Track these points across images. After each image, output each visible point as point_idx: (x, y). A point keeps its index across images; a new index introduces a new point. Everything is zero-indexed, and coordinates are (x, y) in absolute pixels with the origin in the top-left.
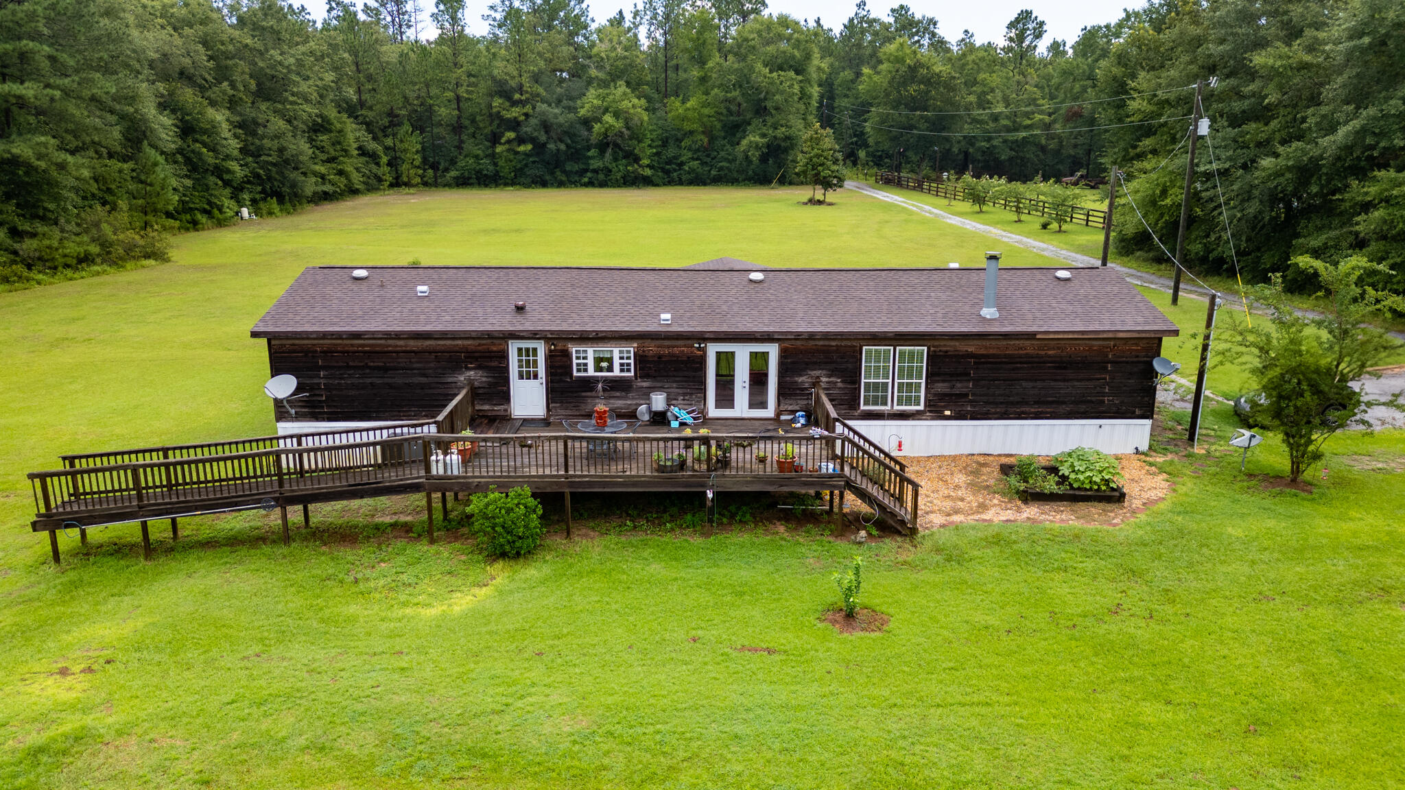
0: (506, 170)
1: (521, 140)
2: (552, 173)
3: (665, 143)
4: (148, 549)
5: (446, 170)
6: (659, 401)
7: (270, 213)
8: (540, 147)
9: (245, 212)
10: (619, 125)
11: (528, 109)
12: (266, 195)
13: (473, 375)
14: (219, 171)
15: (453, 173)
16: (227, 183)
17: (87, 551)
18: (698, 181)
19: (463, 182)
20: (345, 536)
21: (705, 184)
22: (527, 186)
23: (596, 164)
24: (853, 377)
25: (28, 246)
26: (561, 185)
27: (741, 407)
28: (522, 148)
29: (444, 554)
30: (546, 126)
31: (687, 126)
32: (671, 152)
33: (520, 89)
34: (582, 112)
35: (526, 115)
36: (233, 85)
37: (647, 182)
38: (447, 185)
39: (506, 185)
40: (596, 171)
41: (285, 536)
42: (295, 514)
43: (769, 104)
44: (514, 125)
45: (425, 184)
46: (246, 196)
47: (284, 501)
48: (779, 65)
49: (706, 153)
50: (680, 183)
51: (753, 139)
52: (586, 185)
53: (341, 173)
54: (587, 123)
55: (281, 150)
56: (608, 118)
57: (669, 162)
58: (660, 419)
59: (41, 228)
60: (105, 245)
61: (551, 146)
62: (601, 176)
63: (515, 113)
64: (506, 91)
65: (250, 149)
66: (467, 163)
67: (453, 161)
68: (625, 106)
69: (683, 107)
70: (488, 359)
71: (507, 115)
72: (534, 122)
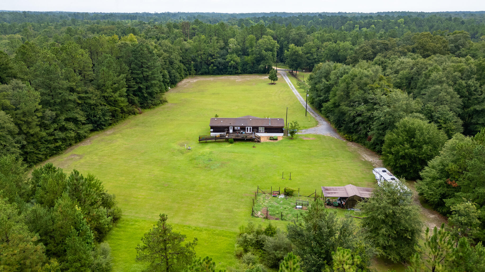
0: (211, 72)
1: (214, 66)
2: (220, 72)
3: (244, 65)
5: (199, 71)
6: (242, 131)
7: (174, 87)
8: (218, 67)
9: (169, 88)
10: (234, 63)
11: (216, 60)
12: (169, 84)
13: (227, 129)
14: (166, 82)
15: (200, 72)
18: (251, 73)
19: (202, 74)
20: (219, 142)
21: (252, 73)
22: (215, 75)
23: (229, 70)
24: (258, 130)
25: (153, 103)
26: (222, 74)
27: (249, 132)
28: (214, 68)
30: (219, 63)
31: (249, 62)
32: (245, 67)
33: (214, 55)
34: (227, 60)
37: (240, 73)
38: (199, 75)
39: (211, 74)
41: (214, 142)
43: (265, 58)
44: (213, 63)
45: (195, 74)
48: (267, 50)
49: (252, 67)
50: (247, 73)
51: (261, 66)
52: (227, 74)
54: (228, 62)
55: (174, 76)
56: (232, 62)
57: (245, 69)
58: (242, 133)
60: (161, 101)
61: (220, 67)
63: (213, 60)
64: (211, 56)
65: (170, 77)
66: (203, 70)
67: (200, 70)
68: (236, 59)
69: (248, 58)
70: (228, 128)
71: (211, 61)
72: (217, 62)
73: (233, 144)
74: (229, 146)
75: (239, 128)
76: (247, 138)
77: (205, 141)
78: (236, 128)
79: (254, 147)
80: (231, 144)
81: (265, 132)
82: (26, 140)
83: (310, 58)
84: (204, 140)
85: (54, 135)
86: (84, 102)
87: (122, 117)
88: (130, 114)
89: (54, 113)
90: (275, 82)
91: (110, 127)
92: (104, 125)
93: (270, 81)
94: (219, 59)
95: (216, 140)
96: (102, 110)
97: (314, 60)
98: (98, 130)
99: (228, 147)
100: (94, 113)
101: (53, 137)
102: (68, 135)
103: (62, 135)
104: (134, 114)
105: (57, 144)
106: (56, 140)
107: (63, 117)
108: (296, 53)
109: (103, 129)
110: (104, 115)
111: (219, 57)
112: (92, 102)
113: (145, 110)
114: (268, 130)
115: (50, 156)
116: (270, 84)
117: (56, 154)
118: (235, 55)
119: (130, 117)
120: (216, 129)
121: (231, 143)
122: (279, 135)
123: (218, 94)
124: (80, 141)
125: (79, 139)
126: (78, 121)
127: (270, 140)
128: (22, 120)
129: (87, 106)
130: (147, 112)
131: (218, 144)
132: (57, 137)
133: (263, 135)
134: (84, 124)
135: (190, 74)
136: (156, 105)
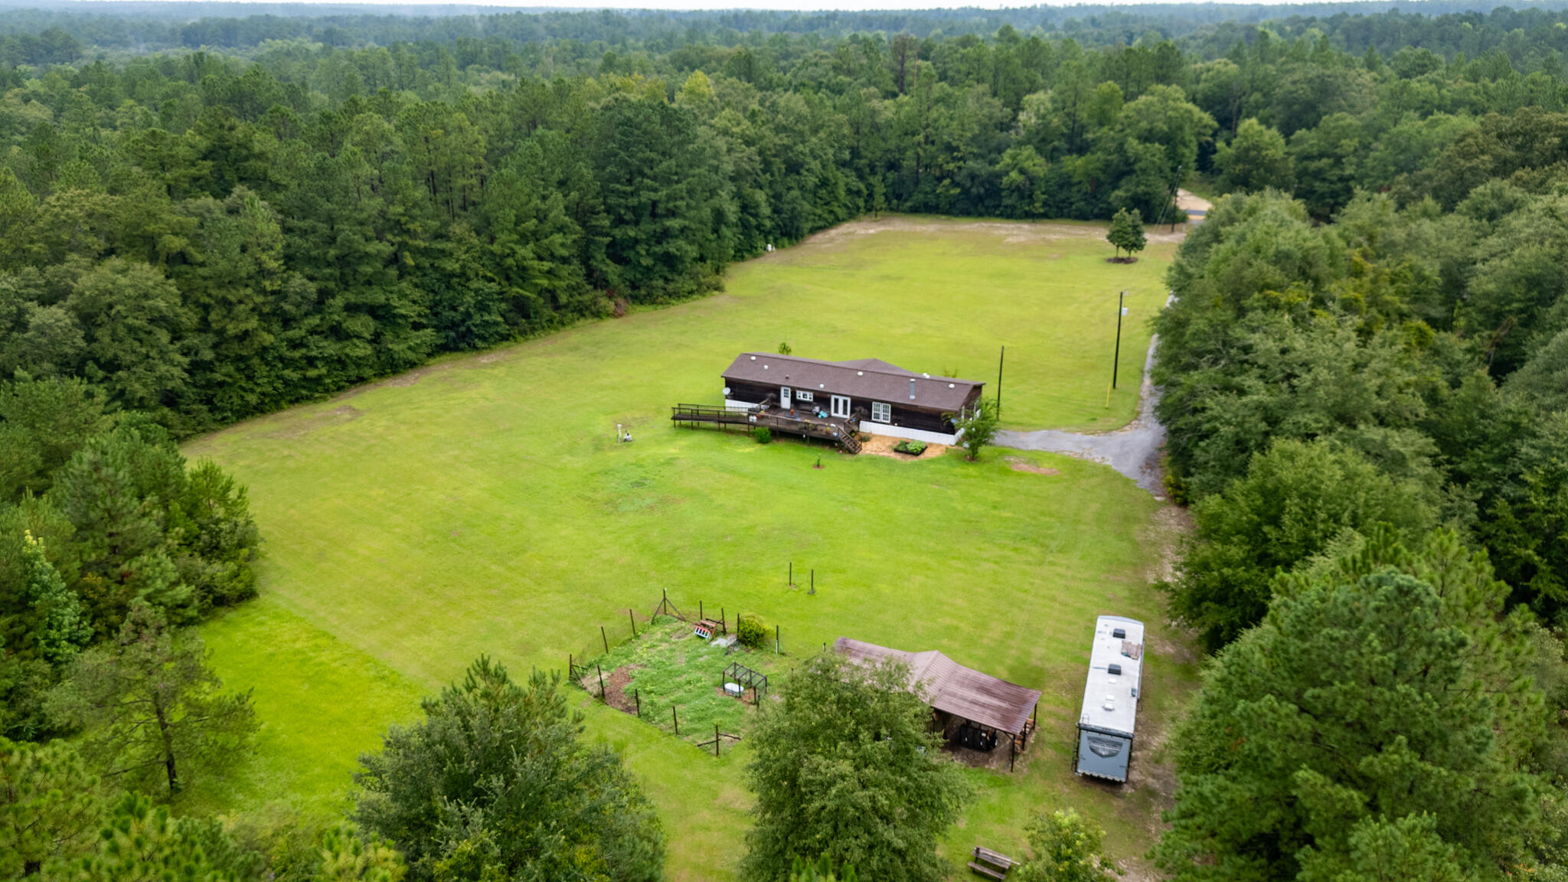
0: (943, 204)
1: (954, 185)
2: (976, 206)
3: (1060, 187)
4: (692, 428)
5: (906, 200)
6: (817, 409)
7: (783, 247)
8: (966, 192)
9: (769, 247)
10: (1022, 179)
11: (961, 163)
12: (783, 235)
13: (772, 394)
14: (758, 227)
15: (909, 204)
16: (761, 232)
17: (681, 426)
18: (1082, 217)
19: (915, 210)
20: (731, 432)
21: (1087, 219)
22: (956, 215)
23: (1007, 202)
24: (870, 410)
25: (671, 287)
26: (980, 215)
27: (839, 414)
28: (952, 192)
29: (749, 440)
30: (973, 177)
31: (1077, 179)
32: (1062, 195)
33: (958, 148)
34: (999, 167)
35: (960, 168)
36: (772, 175)
37: (1045, 216)
38: (904, 212)
39: (945, 213)
40: (1006, 207)
41: (719, 430)
42: (722, 425)
43: (1137, 167)
44: (950, 174)
45: (892, 210)
46: (771, 238)
47: (720, 422)
48: (1147, 137)
49: (1090, 198)
50: (1068, 217)
52: (998, 216)
53: (831, 212)
54: (999, 176)
55: (794, 209)
56: (1014, 174)
57: (1063, 201)
58: (817, 414)
59: (676, 277)
60: (700, 285)
61: (975, 190)
62: (1009, 211)
63: (951, 166)
64: (950, 148)
65: (776, 211)
66: (918, 197)
67: (910, 195)
68: (1028, 165)
69: (1074, 164)
70: (776, 390)
71: (946, 167)
72: (964, 172)
73: (765, 447)
74: (747, 450)
75: (809, 397)
76: (814, 434)
77: (688, 422)
78: (800, 395)
79: (818, 466)
80: (758, 447)
81: (892, 423)
82: (215, 347)
83: (1328, 175)
84: (689, 419)
85: (306, 346)
86: (432, 265)
87: (551, 321)
88: (583, 315)
89: (312, 288)
90: (1133, 254)
91: (505, 343)
92: (483, 339)
93: (1112, 251)
94: (971, 163)
95: (725, 424)
96: (477, 291)
97: (1339, 185)
98: (462, 350)
99: (744, 452)
100: (453, 298)
101: (304, 351)
102: (347, 350)
103: (331, 348)
104: (598, 315)
105: (312, 373)
106: (311, 362)
107: (339, 302)
108: (1253, 153)
109: (475, 348)
110: (482, 307)
111: (976, 156)
112: (451, 266)
113: (640, 308)
114: (904, 415)
115: (291, 402)
116: (1109, 260)
117: (308, 398)
118: (1028, 151)
119: (582, 322)
120: (739, 389)
121: (762, 441)
122: (940, 441)
123: (900, 279)
124: (394, 373)
125: (391, 367)
126: (395, 316)
127: (896, 451)
128: (209, 295)
129: (438, 276)
130: (643, 314)
131: (724, 437)
132: (314, 353)
133: (881, 432)
134: (417, 326)
135: (869, 210)
136: (677, 295)
